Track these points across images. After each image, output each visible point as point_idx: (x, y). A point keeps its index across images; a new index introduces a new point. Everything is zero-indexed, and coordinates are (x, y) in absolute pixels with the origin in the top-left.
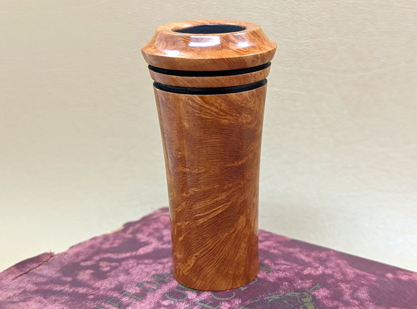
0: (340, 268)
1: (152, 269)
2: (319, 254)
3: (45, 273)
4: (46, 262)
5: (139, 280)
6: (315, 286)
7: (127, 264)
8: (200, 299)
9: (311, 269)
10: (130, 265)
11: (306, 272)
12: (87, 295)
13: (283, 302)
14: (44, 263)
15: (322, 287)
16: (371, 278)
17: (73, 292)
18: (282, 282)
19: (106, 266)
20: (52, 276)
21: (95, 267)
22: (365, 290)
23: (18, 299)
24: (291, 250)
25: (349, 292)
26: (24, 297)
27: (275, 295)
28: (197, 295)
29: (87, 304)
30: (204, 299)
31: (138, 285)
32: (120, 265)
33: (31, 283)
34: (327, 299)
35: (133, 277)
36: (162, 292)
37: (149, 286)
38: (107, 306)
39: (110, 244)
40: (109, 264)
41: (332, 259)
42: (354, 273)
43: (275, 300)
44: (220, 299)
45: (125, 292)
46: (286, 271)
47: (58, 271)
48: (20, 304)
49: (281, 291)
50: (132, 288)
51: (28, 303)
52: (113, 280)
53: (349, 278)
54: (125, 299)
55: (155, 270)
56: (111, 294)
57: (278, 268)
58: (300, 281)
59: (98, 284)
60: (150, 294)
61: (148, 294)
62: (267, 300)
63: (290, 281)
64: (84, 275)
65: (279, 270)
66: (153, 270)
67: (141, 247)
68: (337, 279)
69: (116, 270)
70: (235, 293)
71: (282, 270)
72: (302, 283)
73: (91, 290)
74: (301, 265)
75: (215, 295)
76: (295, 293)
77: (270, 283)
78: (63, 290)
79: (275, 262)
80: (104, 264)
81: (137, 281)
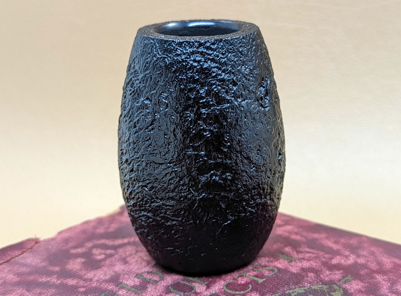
0: (375, 256)
2: (349, 241)
3: (29, 261)
4: (30, 250)
5: (139, 269)
6: (345, 277)
7: (125, 251)
8: (210, 292)
9: (340, 258)
10: (127, 253)
11: (334, 261)
12: (77, 288)
14: (28, 251)
15: (354, 278)
17: (61, 284)
18: (306, 273)
19: (100, 254)
20: (37, 265)
21: (88, 255)
24: (316, 236)
25: (387, 285)
26: (4, 290)
27: (299, 288)
28: (207, 288)
30: (215, 292)
31: (137, 276)
32: (117, 253)
33: (13, 273)
34: (362, 293)
36: (165, 284)
37: (150, 277)
39: (104, 228)
40: (103, 252)
41: (365, 246)
42: (392, 262)
43: (299, 294)
44: (233, 292)
45: (123, 284)
46: (311, 260)
47: (44, 260)
49: (306, 283)
50: (131, 279)
52: (108, 270)
53: (386, 268)
54: (122, 292)
56: (106, 286)
57: (302, 256)
58: (327, 272)
59: (90, 275)
60: (151, 286)
61: (149, 286)
62: (289, 294)
63: (316, 272)
64: (74, 264)
65: (303, 259)
68: (371, 269)
69: (111, 258)
70: (251, 285)
71: (307, 258)
72: (331, 274)
73: (82, 282)
74: (328, 253)
75: (228, 288)
76: (322, 286)
77: (293, 274)
78: (49, 282)
79: (298, 250)
80: (97, 251)
81: (136, 271)
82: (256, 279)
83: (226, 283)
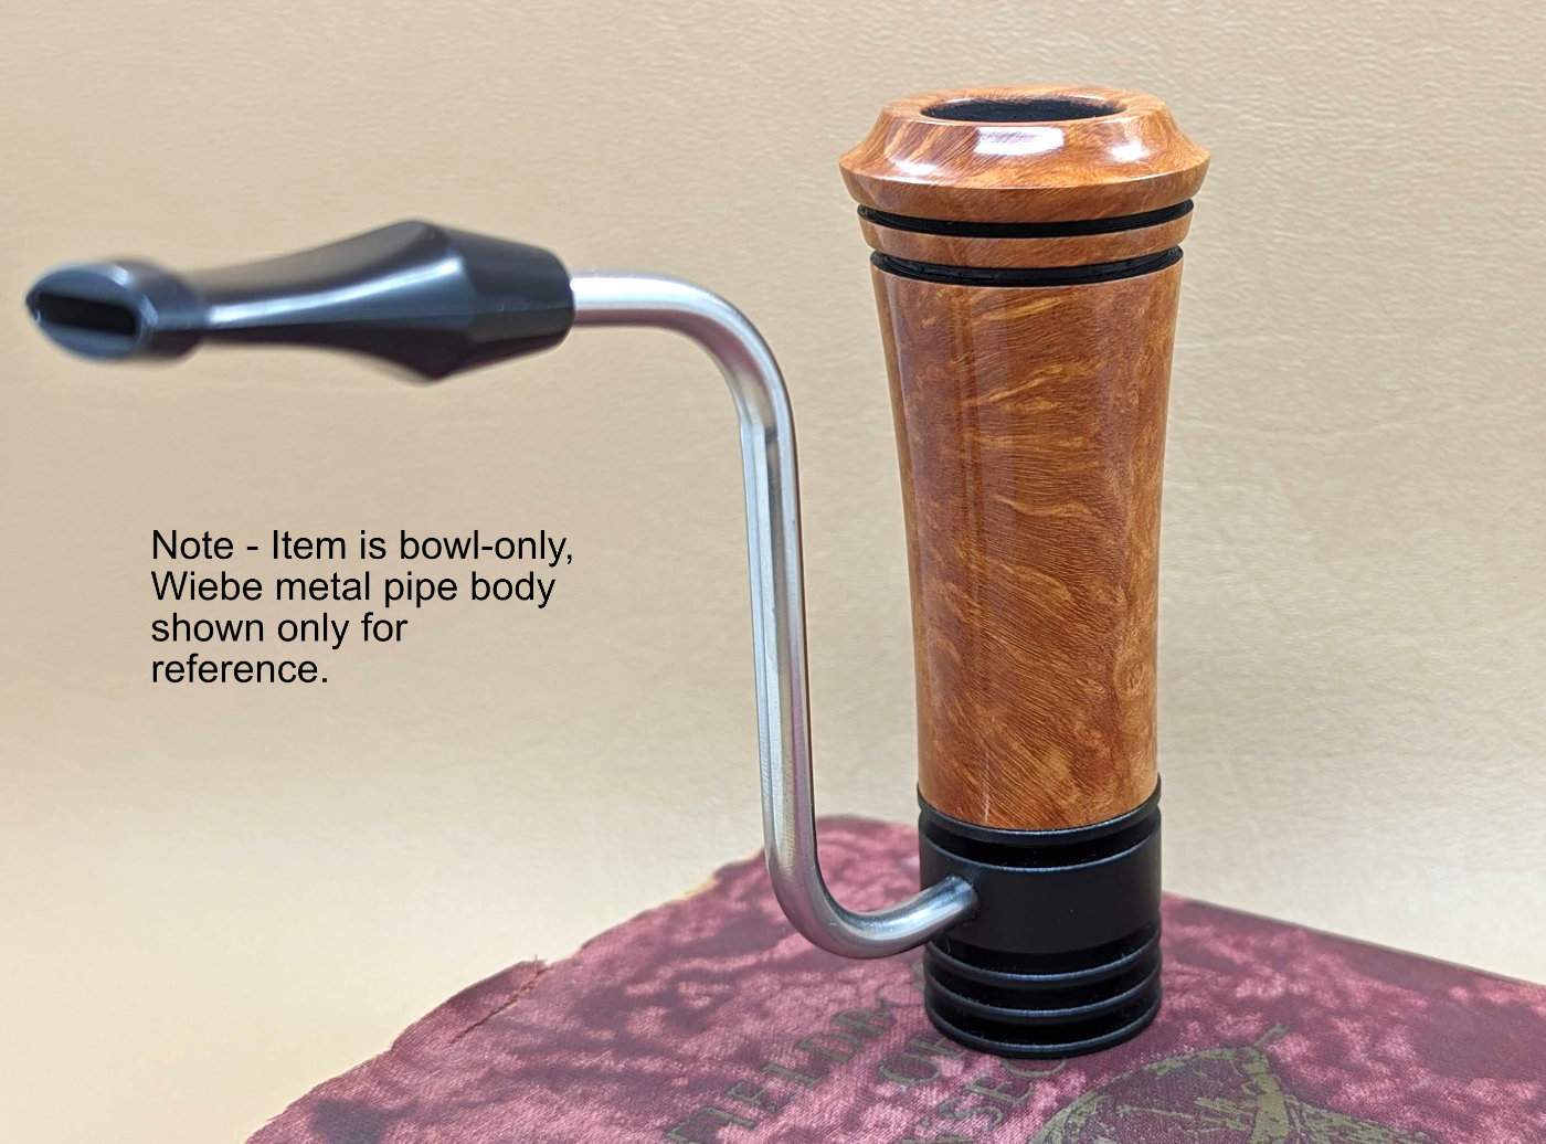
0: (1328, 976)
1: (827, 998)
3: (534, 1020)
4: (527, 990)
5: (800, 1030)
6: (1270, 1029)
7: (755, 986)
8: (976, 1077)
9: (1252, 983)
10: (764, 989)
11: (1242, 992)
12: (668, 1078)
13: (1195, 1075)
14: (523, 994)
15: (1289, 1030)
16: (1413, 1002)
17: (627, 1071)
18: (1182, 1022)
19: (699, 996)
20: (556, 1029)
21: (668, 998)
22: (1401, 1035)
23: (480, 1096)
25: (1362, 1043)
26: (496, 1090)
27: (1172, 1057)
28: (966, 1067)
29: (676, 1100)
30: (986, 1075)
31: (801, 1045)
32: (737, 991)
33: (505, 1049)
34: (1309, 1062)
35: (779, 1024)
36: (868, 1061)
37: (829, 1045)
38: (730, 1104)
39: (692, 931)
40: (704, 989)
41: (1305, 953)
42: (1367, 989)
43: (1172, 1071)
45: (771, 1065)
46: (1186, 988)
47: (570, 1015)
48: (490, 1109)
49: (1186, 1047)
50: (786, 1053)
51: (511, 1104)
52: (727, 1034)
53: (1357, 1003)
54: (773, 1085)
55: (835, 1001)
56: (734, 1072)
57: (1167, 983)
58: (1229, 1018)
59: (689, 1047)
60: (838, 1068)
61: (833, 1067)
62: (1153, 1073)
63: (1206, 1019)
64: (645, 1022)
65: (1172, 989)
66: (830, 1001)
67: (782, 937)
68: (1324, 1008)
69: (727, 1004)
71: (1179, 987)
72: (1236, 1022)
73: (675, 1064)
74: (1225, 973)
75: (1012, 1065)
76: (1221, 1050)
78: (597, 1067)
80: (690, 989)
81: (793, 1034)
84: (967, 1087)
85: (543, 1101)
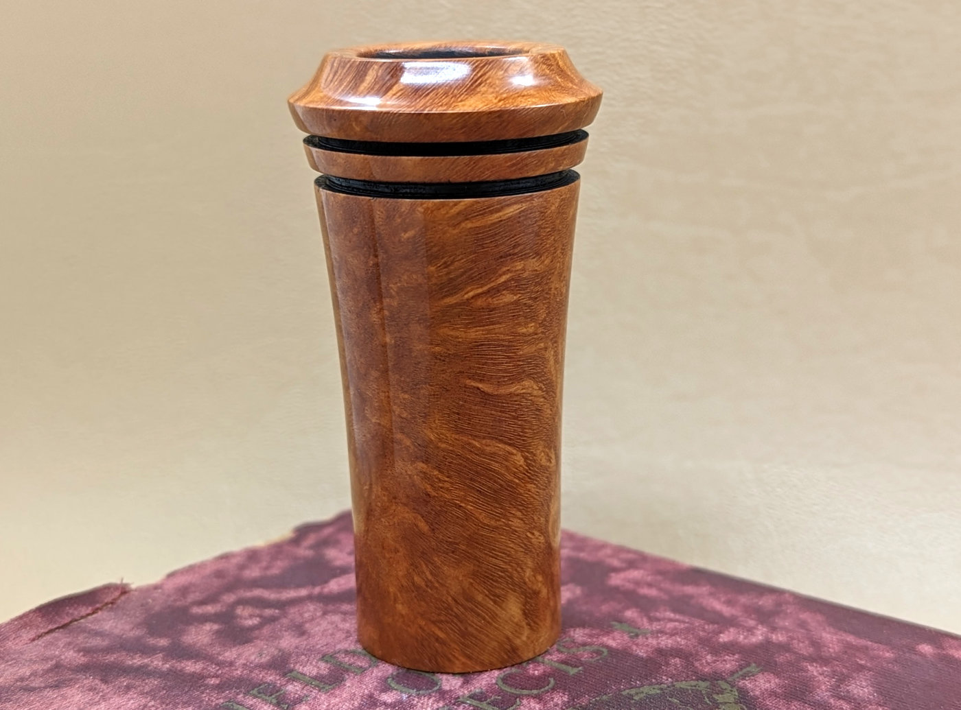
0: (807, 630)
2: (755, 600)
3: (107, 627)
4: (110, 605)
5: (328, 646)
6: (745, 667)
7: (301, 612)
8: (471, 691)
9: (736, 631)
10: (306, 615)
11: (724, 638)
12: (204, 677)
13: (668, 700)
14: (105, 608)
15: (762, 670)
16: (881, 653)
17: (171, 670)
18: (665, 659)
19: (251, 616)
20: (123, 635)
21: (226, 618)
22: (866, 680)
23: (41, 682)
25: (828, 683)
26: (56, 679)
27: (650, 685)
28: (464, 683)
29: (204, 695)
30: (480, 690)
31: (325, 658)
32: (285, 615)
33: (74, 647)
34: (776, 696)
35: (312, 641)
36: (380, 674)
37: (349, 660)
38: (250, 701)
39: (261, 568)
40: (257, 612)
41: (789, 611)
42: (839, 641)
43: (649, 697)
44: (518, 692)
45: (295, 672)
46: (677, 634)
47: (138, 626)
48: (46, 693)
49: (664, 677)
50: (311, 663)
51: (64, 691)
52: (265, 647)
53: (829, 651)
54: (293, 689)
56: (261, 676)
57: (658, 627)
58: (709, 657)
59: (229, 654)
60: (351, 678)
61: (347, 676)
62: (631, 697)
63: (687, 656)
64: (199, 634)
65: (662, 632)
67: (335, 576)
68: (798, 654)
69: (272, 623)
70: (554, 679)
71: (668, 631)
72: (715, 660)
73: (214, 666)
74: (713, 623)
75: (506, 684)
76: (696, 682)
77: (638, 658)
78: (146, 666)
79: (652, 615)
80: (245, 611)
81: (322, 649)
82: (564, 667)
83: (503, 674)
84: (461, 699)
85: (92, 689)
